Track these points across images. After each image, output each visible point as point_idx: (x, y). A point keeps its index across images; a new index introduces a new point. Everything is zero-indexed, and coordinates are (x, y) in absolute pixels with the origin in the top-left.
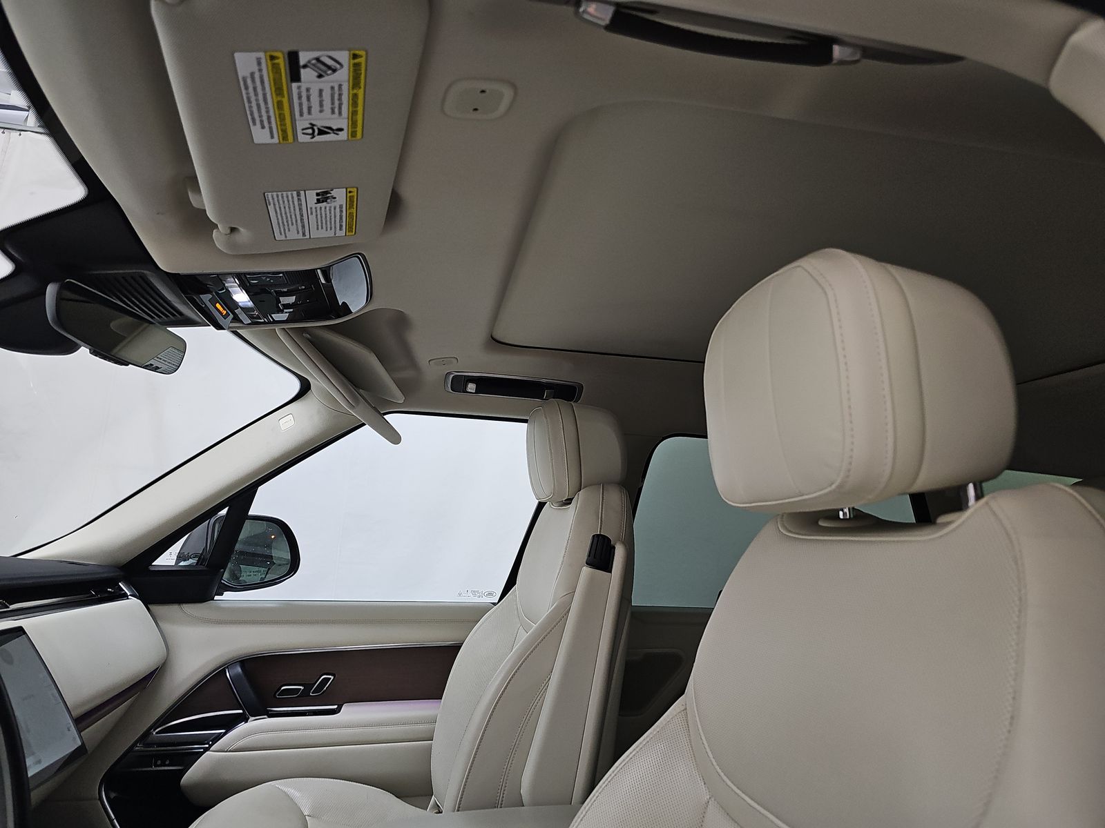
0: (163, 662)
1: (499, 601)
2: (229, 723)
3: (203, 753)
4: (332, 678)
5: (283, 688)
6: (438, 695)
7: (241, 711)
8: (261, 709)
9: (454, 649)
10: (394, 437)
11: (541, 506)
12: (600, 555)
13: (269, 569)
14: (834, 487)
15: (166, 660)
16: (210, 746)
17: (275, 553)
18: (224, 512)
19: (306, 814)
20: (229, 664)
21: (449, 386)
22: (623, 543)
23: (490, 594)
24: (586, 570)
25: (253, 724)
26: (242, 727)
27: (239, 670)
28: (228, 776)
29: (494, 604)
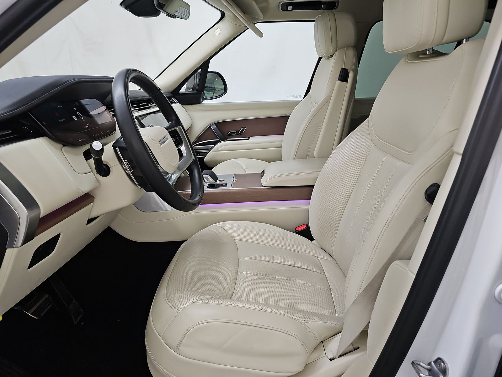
0: (191, 124)
1: (303, 99)
2: (215, 143)
3: (209, 152)
4: (245, 128)
5: (229, 132)
6: (282, 133)
7: (218, 140)
8: (224, 139)
9: (287, 117)
10: (260, 34)
11: (320, 59)
12: (343, 76)
13: (214, 93)
14: (416, 44)
15: (191, 125)
16: (211, 150)
17: (216, 86)
18: (200, 70)
19: (244, 168)
20: (212, 125)
21: (281, 8)
22: (353, 71)
23: (300, 97)
24: (338, 82)
25: (223, 143)
26: (219, 144)
27: (215, 126)
28: (218, 158)
29: (301, 100)
